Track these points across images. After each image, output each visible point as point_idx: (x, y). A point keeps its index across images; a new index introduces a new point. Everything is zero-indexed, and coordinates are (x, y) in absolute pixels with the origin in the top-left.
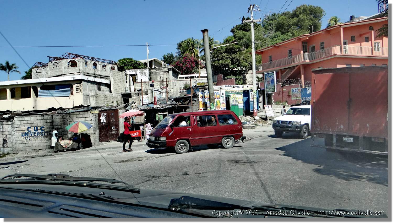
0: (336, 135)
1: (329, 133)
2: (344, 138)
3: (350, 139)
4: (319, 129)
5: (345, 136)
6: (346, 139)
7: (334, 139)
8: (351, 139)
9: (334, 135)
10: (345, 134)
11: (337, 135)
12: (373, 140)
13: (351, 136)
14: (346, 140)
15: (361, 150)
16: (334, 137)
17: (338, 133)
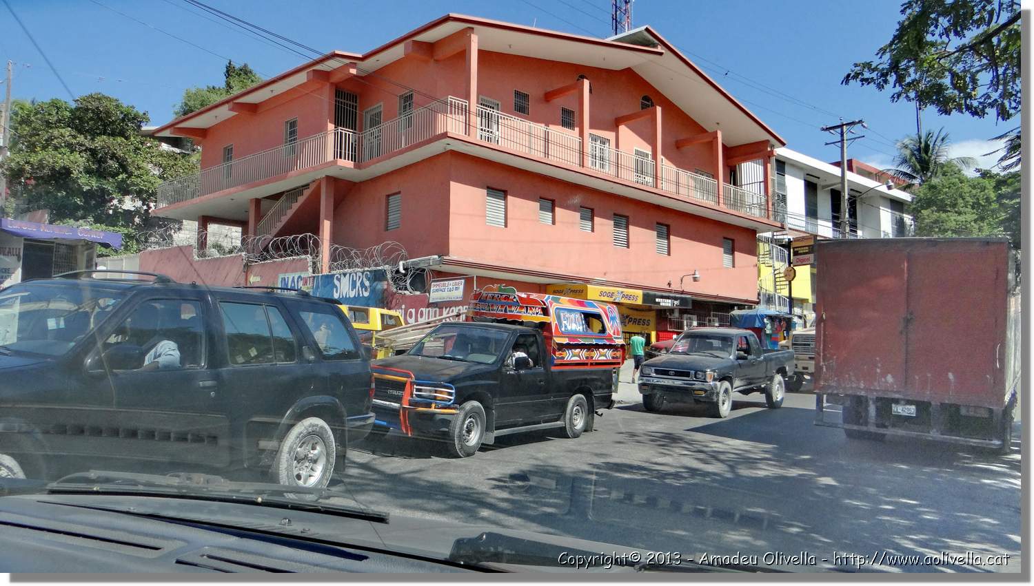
0: (875, 397)
1: (858, 393)
2: (893, 405)
3: (909, 409)
4: (834, 384)
5: (897, 401)
6: (899, 409)
7: (872, 410)
8: (911, 410)
9: (870, 399)
10: (897, 396)
11: (878, 399)
12: (963, 412)
13: (909, 402)
14: (899, 411)
15: (934, 434)
16: (871, 402)
17: (881, 395)
